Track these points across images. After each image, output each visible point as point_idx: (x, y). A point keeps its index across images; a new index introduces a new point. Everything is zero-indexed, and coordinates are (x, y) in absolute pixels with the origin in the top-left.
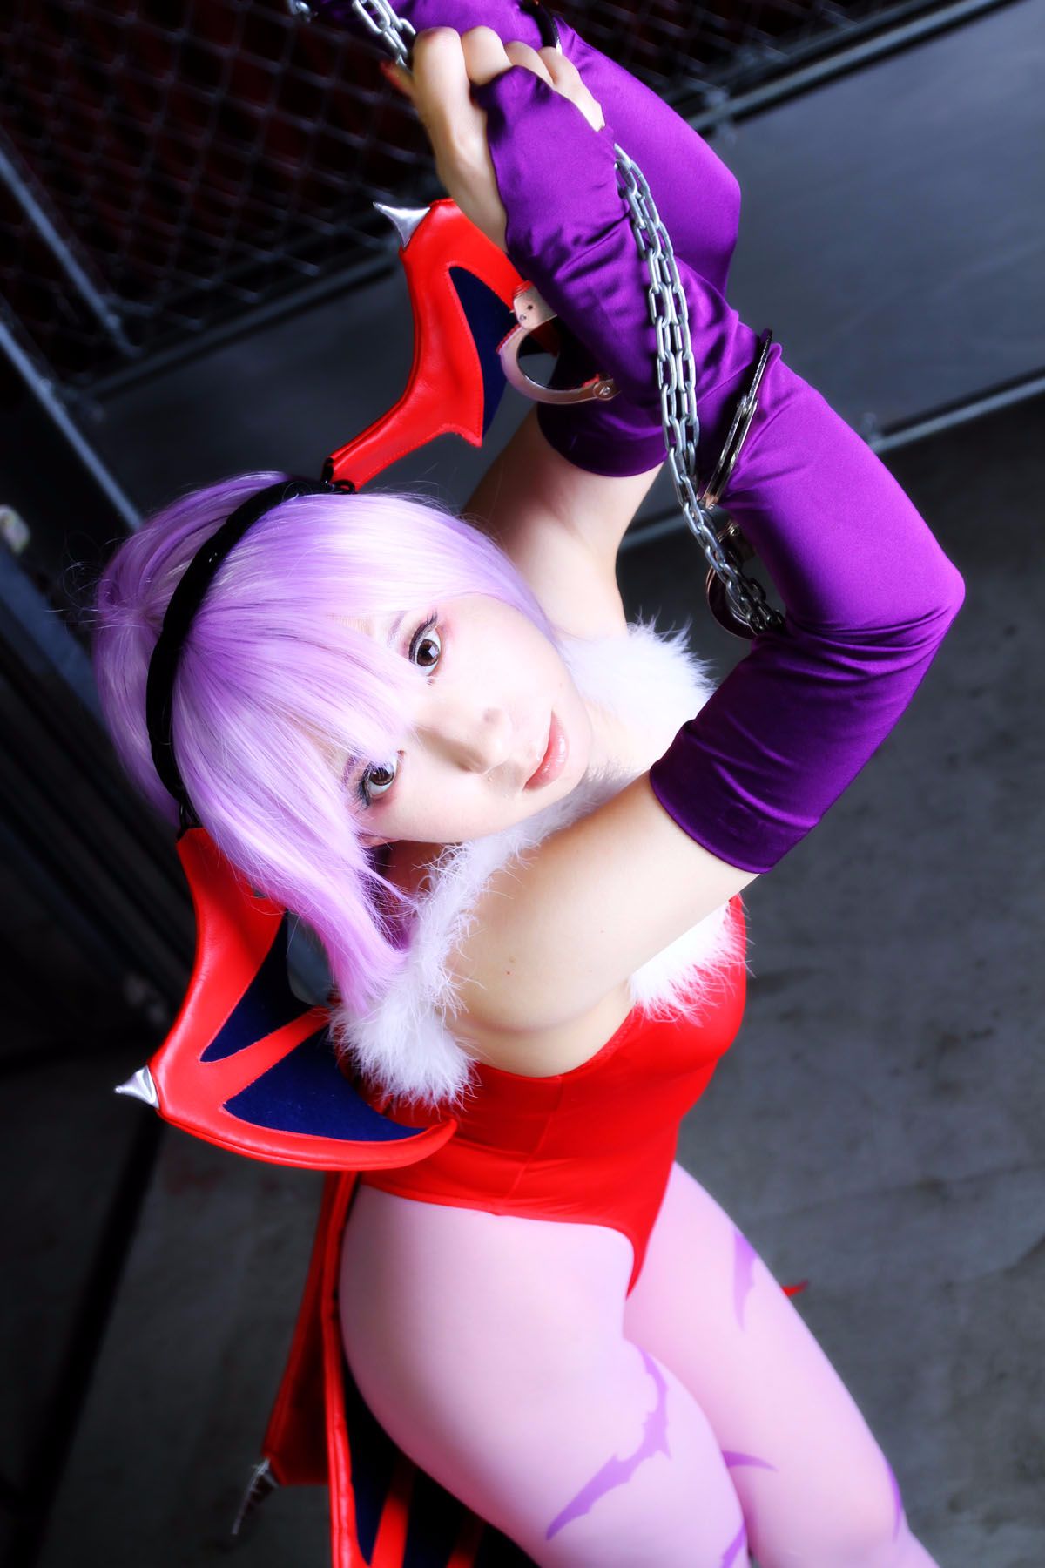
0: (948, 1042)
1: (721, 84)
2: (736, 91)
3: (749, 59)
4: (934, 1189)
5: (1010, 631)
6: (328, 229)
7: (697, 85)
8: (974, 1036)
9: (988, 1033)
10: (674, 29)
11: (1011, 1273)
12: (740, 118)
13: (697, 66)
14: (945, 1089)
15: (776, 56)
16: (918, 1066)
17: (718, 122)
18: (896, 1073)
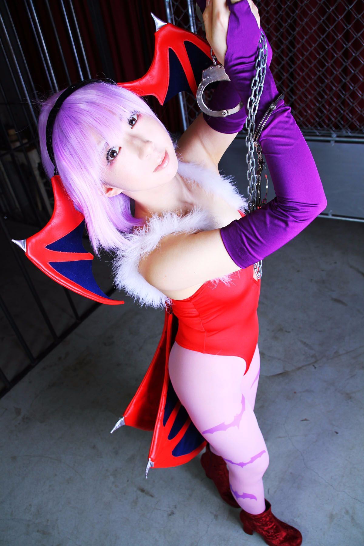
0: (281, 330)
1: (337, 134)
2: (338, 137)
3: (344, 133)
5: (336, 263)
8: (286, 331)
9: (289, 332)
10: (333, 119)
11: (267, 377)
12: (336, 142)
13: (334, 129)
14: (275, 338)
15: (349, 134)
16: (273, 331)
17: (333, 140)
18: (268, 330)
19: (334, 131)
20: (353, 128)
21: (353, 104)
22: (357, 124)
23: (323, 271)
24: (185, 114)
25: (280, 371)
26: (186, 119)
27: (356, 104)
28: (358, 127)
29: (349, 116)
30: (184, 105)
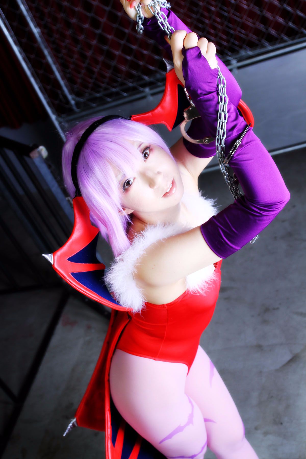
0: (267, 310)
1: (235, 59)
2: (239, 61)
3: (243, 53)
4: (259, 347)
6: (131, 85)
7: (229, 58)
8: (274, 309)
9: (278, 309)
10: (225, 43)
11: (277, 371)
12: (239, 68)
13: (229, 53)
14: (265, 322)
15: (250, 53)
16: (259, 315)
17: (234, 68)
18: (253, 316)
19: (230, 56)
20: (252, 45)
21: (241, 18)
22: (254, 38)
23: (283, 221)
24: (45, 98)
25: (288, 357)
26: (48, 103)
27: (245, 17)
28: (257, 42)
29: (242, 33)
30: (40, 88)
